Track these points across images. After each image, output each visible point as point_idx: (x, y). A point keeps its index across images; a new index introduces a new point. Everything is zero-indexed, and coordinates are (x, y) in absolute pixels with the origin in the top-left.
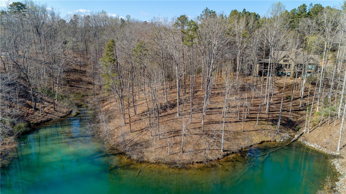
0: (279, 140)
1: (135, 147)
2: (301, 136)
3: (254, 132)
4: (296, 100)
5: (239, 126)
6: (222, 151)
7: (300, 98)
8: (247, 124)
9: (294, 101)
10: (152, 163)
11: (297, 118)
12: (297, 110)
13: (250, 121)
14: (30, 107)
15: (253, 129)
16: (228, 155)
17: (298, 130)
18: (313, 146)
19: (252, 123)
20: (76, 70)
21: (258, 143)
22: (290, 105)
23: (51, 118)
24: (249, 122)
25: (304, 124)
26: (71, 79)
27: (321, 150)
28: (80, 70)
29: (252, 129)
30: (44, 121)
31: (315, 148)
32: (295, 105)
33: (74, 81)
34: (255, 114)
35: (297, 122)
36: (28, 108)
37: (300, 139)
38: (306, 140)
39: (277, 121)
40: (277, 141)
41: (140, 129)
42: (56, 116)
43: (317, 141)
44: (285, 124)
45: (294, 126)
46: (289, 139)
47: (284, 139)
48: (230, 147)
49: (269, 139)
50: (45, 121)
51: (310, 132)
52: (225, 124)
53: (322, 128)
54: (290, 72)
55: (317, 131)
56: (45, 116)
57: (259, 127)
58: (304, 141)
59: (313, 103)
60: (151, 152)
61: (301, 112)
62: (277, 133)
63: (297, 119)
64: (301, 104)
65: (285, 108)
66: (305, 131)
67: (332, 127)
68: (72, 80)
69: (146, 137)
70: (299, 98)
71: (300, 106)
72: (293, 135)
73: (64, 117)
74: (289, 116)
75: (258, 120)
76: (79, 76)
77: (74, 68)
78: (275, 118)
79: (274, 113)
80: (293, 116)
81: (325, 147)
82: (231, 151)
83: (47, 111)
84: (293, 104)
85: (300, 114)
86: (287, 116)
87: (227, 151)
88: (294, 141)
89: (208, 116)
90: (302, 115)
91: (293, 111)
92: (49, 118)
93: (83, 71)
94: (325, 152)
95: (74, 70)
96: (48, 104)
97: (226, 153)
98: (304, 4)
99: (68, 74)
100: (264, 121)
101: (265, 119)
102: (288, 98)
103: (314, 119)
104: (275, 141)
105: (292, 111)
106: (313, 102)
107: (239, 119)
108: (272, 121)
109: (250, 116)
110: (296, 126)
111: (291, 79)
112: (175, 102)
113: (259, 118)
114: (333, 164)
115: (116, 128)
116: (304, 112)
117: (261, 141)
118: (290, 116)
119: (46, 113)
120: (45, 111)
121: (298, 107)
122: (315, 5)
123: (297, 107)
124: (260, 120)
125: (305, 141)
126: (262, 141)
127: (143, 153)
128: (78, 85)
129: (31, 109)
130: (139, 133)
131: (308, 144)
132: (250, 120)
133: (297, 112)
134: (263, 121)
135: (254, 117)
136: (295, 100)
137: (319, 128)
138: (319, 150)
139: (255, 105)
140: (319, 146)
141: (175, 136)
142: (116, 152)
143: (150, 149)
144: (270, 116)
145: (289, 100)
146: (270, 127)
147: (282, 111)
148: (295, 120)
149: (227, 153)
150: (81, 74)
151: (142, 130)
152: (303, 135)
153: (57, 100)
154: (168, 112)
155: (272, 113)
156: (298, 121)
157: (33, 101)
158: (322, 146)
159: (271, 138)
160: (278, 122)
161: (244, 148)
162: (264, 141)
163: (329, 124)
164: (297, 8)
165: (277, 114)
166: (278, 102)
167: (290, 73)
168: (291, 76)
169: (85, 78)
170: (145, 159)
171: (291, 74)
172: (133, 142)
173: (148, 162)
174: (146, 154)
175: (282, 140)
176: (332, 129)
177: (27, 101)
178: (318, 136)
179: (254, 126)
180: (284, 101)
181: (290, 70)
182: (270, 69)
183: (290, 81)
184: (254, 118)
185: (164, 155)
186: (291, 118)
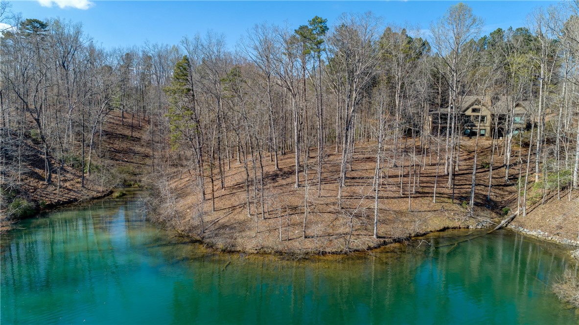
0: (474, 226)
1: (222, 231)
2: (512, 222)
3: (430, 213)
4: (499, 169)
5: (403, 204)
6: (375, 236)
7: (505, 167)
8: (417, 201)
9: (496, 171)
10: (251, 254)
11: (502, 196)
12: (501, 185)
13: (421, 197)
14: (41, 178)
15: (428, 209)
16: (385, 243)
17: (506, 213)
18: (534, 233)
19: (426, 201)
20: (124, 135)
21: (438, 230)
22: (489, 177)
23: (75, 199)
24: (420, 199)
25: (516, 204)
26: (114, 149)
27: (550, 238)
28: (132, 137)
29: (425, 208)
30: (63, 201)
31: (539, 236)
32: (497, 176)
33: (119, 153)
34: (429, 187)
35: (503, 202)
36: (37, 180)
37: (511, 225)
38: (522, 226)
39: (467, 199)
40: (471, 227)
41: (230, 206)
42: (85, 195)
43: (541, 226)
44: (482, 204)
45: (498, 208)
46: (492, 226)
47: (483, 225)
48: (389, 233)
49: (457, 224)
50: (64, 203)
51: (528, 213)
52: (379, 200)
53: (547, 206)
54: (483, 128)
55: (540, 211)
56: (65, 193)
57: (438, 207)
58: (518, 227)
59: (527, 175)
60: (250, 238)
61: (509, 188)
62: (469, 215)
63: (503, 198)
64: (507, 175)
65: (481, 181)
66: (518, 212)
67: (565, 203)
68: (116, 150)
69: (241, 217)
70: (503, 166)
71: (507, 178)
72: (497, 220)
73: (98, 198)
74: (488, 193)
75: (436, 197)
76: (129, 145)
77: (121, 133)
78: (464, 195)
79: (462, 187)
80: (494, 193)
81: (556, 233)
82: (390, 238)
83: (70, 188)
84: (494, 176)
85: (507, 191)
86: (484, 193)
87: (384, 237)
88: (500, 228)
89: (349, 188)
90: (510, 193)
91: (495, 186)
92: (71, 198)
93: (136, 138)
94: (558, 242)
95: (121, 136)
96: (72, 177)
97: (382, 240)
98: (499, 28)
99: (111, 142)
100: (447, 197)
101: (447, 196)
102: (484, 167)
103: (533, 194)
104: (468, 228)
105: (493, 186)
106: (527, 173)
107: (403, 194)
108: (460, 198)
109: (420, 190)
110: (502, 208)
111: (487, 140)
112: (291, 169)
113: (436, 193)
114: (575, 257)
115: (188, 208)
116: (513, 188)
117: (442, 227)
118: (491, 194)
119: (67, 189)
120: (66, 187)
121: (503, 180)
122: (518, 30)
123: (500, 179)
124: (438, 197)
125: (520, 228)
126: (445, 227)
127: (236, 239)
128: (126, 158)
129: (41, 182)
130: (229, 212)
131: (526, 231)
132: (422, 195)
133: (501, 187)
134: (444, 197)
135: (427, 191)
136: (497, 169)
137: (542, 206)
138: (546, 239)
139: (429, 175)
140: (546, 233)
141: (292, 214)
142: (187, 240)
143: (248, 233)
144: (455, 192)
145: (486, 169)
146: (456, 207)
147: (476, 185)
148: (499, 199)
149: (385, 241)
150: (132, 142)
151: (233, 208)
152: (515, 220)
153: (88, 173)
154: (279, 182)
155: (459, 187)
156: (505, 201)
157: (47, 171)
158: (551, 233)
159: (460, 222)
160: (469, 200)
161: (413, 235)
162: (448, 228)
163: (559, 198)
164: (488, 35)
165: (468, 189)
166: (467, 172)
167: (485, 130)
168: (487, 135)
169: (139, 149)
170: (239, 249)
171: (487, 131)
172: (217, 224)
173: (244, 252)
174: (239, 240)
175: (479, 227)
176: (565, 205)
177: (37, 169)
178: (542, 218)
179: (429, 204)
180: (478, 171)
181: (484, 126)
182: (451, 124)
183: (485, 142)
184: (428, 193)
185: (272, 241)
186: (492, 197)
